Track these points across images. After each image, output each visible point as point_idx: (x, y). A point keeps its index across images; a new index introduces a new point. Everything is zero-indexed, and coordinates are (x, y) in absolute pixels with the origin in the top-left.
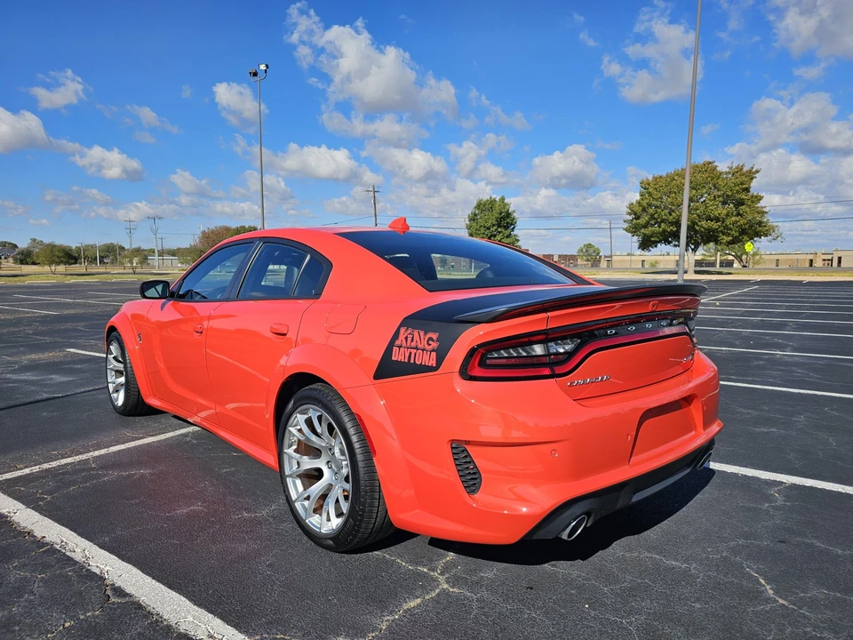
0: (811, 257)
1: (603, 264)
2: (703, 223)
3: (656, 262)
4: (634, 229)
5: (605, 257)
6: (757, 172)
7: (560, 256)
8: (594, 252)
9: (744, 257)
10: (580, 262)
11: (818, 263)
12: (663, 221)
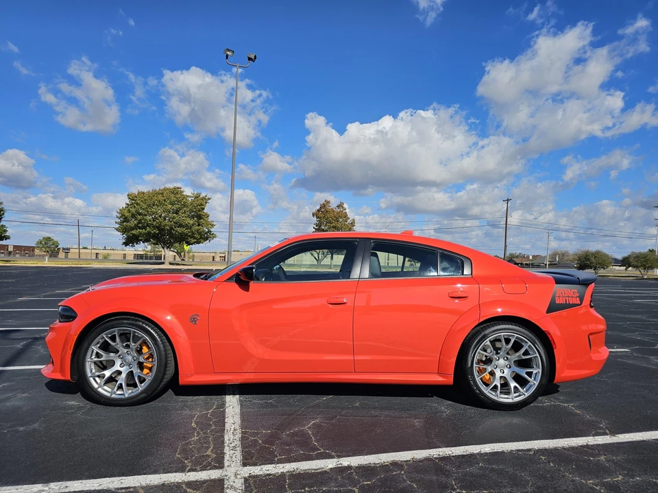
0: (213, 254)
1: (62, 255)
2: (178, 229)
3: (108, 254)
4: (124, 230)
5: (64, 249)
6: (209, 199)
7: (15, 247)
8: (53, 244)
9: (182, 254)
10: (37, 252)
11: (217, 259)
12: (148, 225)
